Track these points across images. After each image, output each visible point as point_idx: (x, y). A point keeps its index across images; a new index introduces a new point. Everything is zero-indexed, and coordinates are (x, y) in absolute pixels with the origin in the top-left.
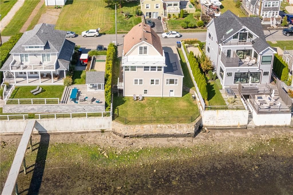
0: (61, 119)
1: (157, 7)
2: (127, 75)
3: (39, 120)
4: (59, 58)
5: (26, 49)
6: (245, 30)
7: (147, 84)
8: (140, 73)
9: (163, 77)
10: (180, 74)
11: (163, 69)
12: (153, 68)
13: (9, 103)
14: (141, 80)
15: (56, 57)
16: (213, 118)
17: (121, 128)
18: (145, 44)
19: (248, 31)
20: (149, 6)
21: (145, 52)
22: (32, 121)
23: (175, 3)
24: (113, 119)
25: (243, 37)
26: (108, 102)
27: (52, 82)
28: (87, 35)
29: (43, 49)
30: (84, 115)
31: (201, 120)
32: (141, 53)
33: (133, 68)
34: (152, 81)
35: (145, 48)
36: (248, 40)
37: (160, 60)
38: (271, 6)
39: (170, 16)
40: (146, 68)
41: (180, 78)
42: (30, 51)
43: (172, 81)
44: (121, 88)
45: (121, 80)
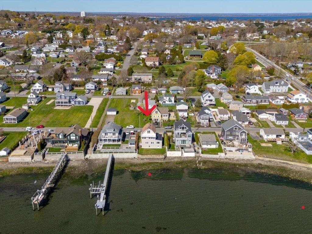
0: (121, 153)
1: (158, 117)
2: (143, 140)
3: (113, 154)
4: (119, 134)
5: (107, 131)
6: (183, 126)
7: (150, 143)
8: (147, 139)
9: (155, 141)
10: (161, 140)
11: (155, 138)
12: (152, 138)
13: (103, 148)
14: (148, 142)
15: (118, 134)
16: (170, 154)
17: (140, 156)
18: (149, 130)
19: (185, 126)
20: (155, 116)
21: (150, 133)
22: (111, 154)
23: (167, 115)
24: (138, 153)
25: (183, 128)
26: (136, 149)
27: (116, 143)
28: (129, 127)
29: (113, 131)
30: (128, 152)
31: (166, 154)
32: (148, 133)
33: (145, 138)
34: (152, 142)
35: (149, 131)
36: (185, 129)
37: (154, 135)
38: (205, 118)
39: (164, 121)
40: (150, 138)
41: (161, 142)
42: (108, 132)
43: (158, 143)
44: (141, 145)
45: (141, 143)
